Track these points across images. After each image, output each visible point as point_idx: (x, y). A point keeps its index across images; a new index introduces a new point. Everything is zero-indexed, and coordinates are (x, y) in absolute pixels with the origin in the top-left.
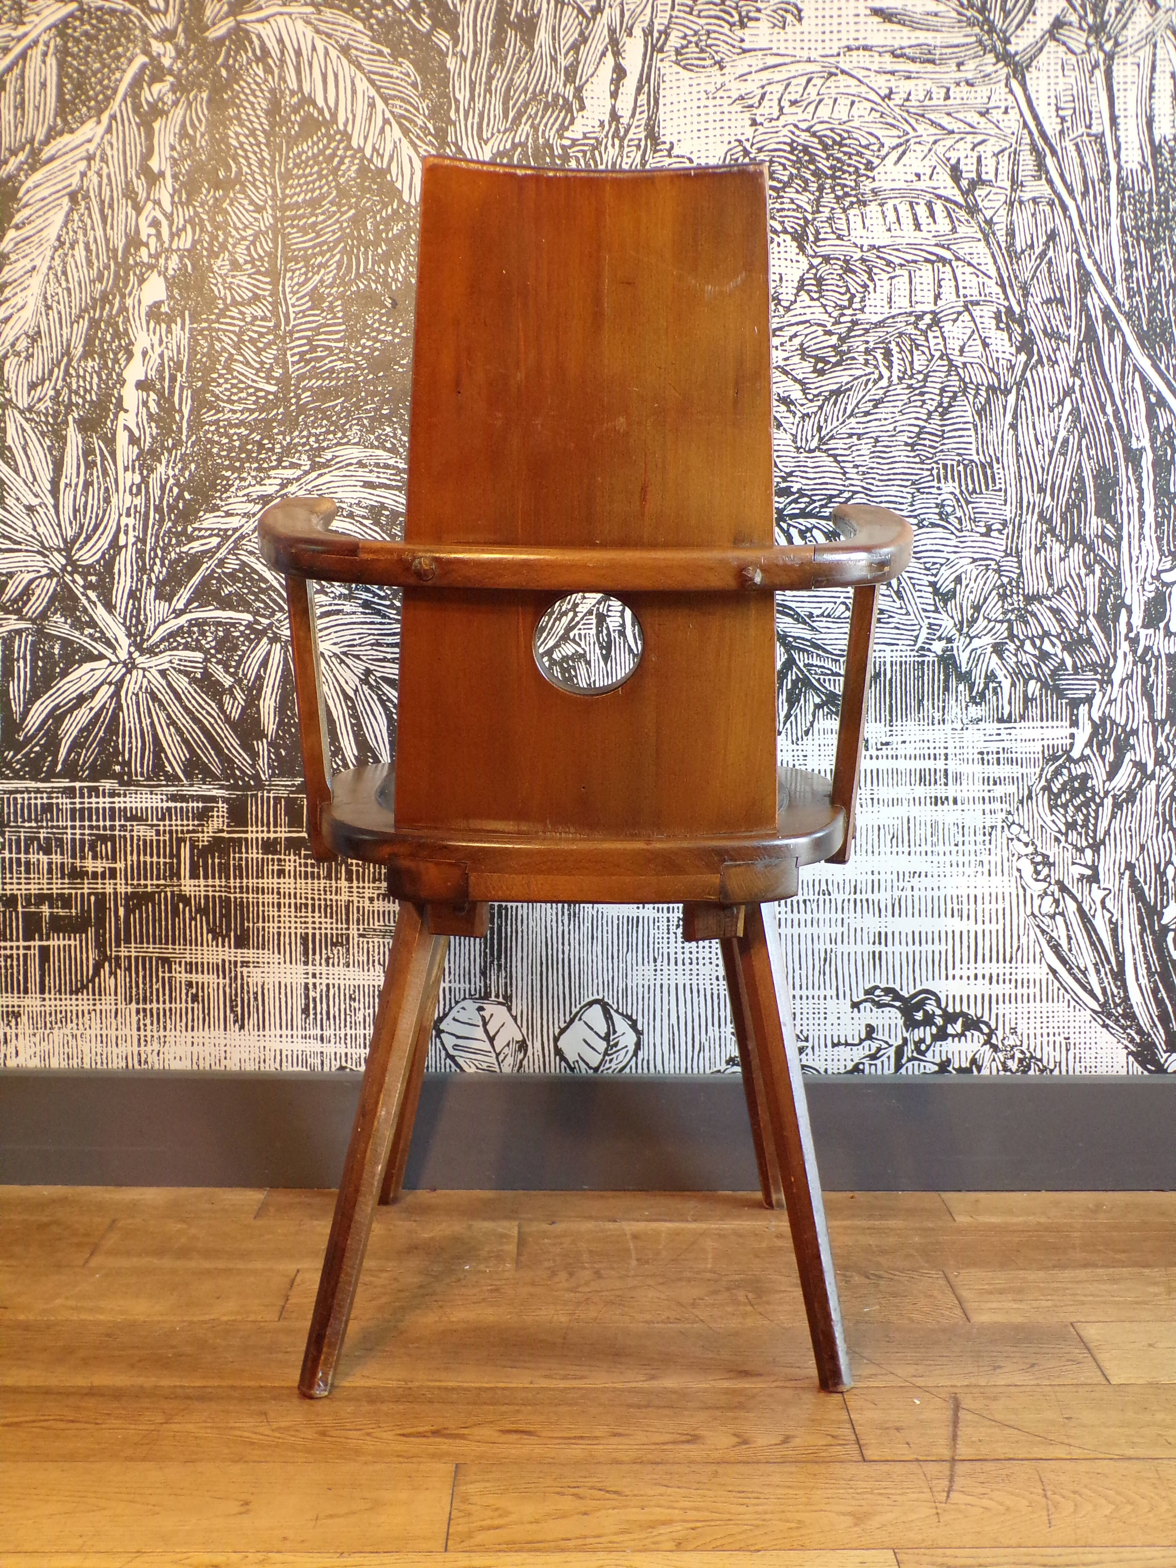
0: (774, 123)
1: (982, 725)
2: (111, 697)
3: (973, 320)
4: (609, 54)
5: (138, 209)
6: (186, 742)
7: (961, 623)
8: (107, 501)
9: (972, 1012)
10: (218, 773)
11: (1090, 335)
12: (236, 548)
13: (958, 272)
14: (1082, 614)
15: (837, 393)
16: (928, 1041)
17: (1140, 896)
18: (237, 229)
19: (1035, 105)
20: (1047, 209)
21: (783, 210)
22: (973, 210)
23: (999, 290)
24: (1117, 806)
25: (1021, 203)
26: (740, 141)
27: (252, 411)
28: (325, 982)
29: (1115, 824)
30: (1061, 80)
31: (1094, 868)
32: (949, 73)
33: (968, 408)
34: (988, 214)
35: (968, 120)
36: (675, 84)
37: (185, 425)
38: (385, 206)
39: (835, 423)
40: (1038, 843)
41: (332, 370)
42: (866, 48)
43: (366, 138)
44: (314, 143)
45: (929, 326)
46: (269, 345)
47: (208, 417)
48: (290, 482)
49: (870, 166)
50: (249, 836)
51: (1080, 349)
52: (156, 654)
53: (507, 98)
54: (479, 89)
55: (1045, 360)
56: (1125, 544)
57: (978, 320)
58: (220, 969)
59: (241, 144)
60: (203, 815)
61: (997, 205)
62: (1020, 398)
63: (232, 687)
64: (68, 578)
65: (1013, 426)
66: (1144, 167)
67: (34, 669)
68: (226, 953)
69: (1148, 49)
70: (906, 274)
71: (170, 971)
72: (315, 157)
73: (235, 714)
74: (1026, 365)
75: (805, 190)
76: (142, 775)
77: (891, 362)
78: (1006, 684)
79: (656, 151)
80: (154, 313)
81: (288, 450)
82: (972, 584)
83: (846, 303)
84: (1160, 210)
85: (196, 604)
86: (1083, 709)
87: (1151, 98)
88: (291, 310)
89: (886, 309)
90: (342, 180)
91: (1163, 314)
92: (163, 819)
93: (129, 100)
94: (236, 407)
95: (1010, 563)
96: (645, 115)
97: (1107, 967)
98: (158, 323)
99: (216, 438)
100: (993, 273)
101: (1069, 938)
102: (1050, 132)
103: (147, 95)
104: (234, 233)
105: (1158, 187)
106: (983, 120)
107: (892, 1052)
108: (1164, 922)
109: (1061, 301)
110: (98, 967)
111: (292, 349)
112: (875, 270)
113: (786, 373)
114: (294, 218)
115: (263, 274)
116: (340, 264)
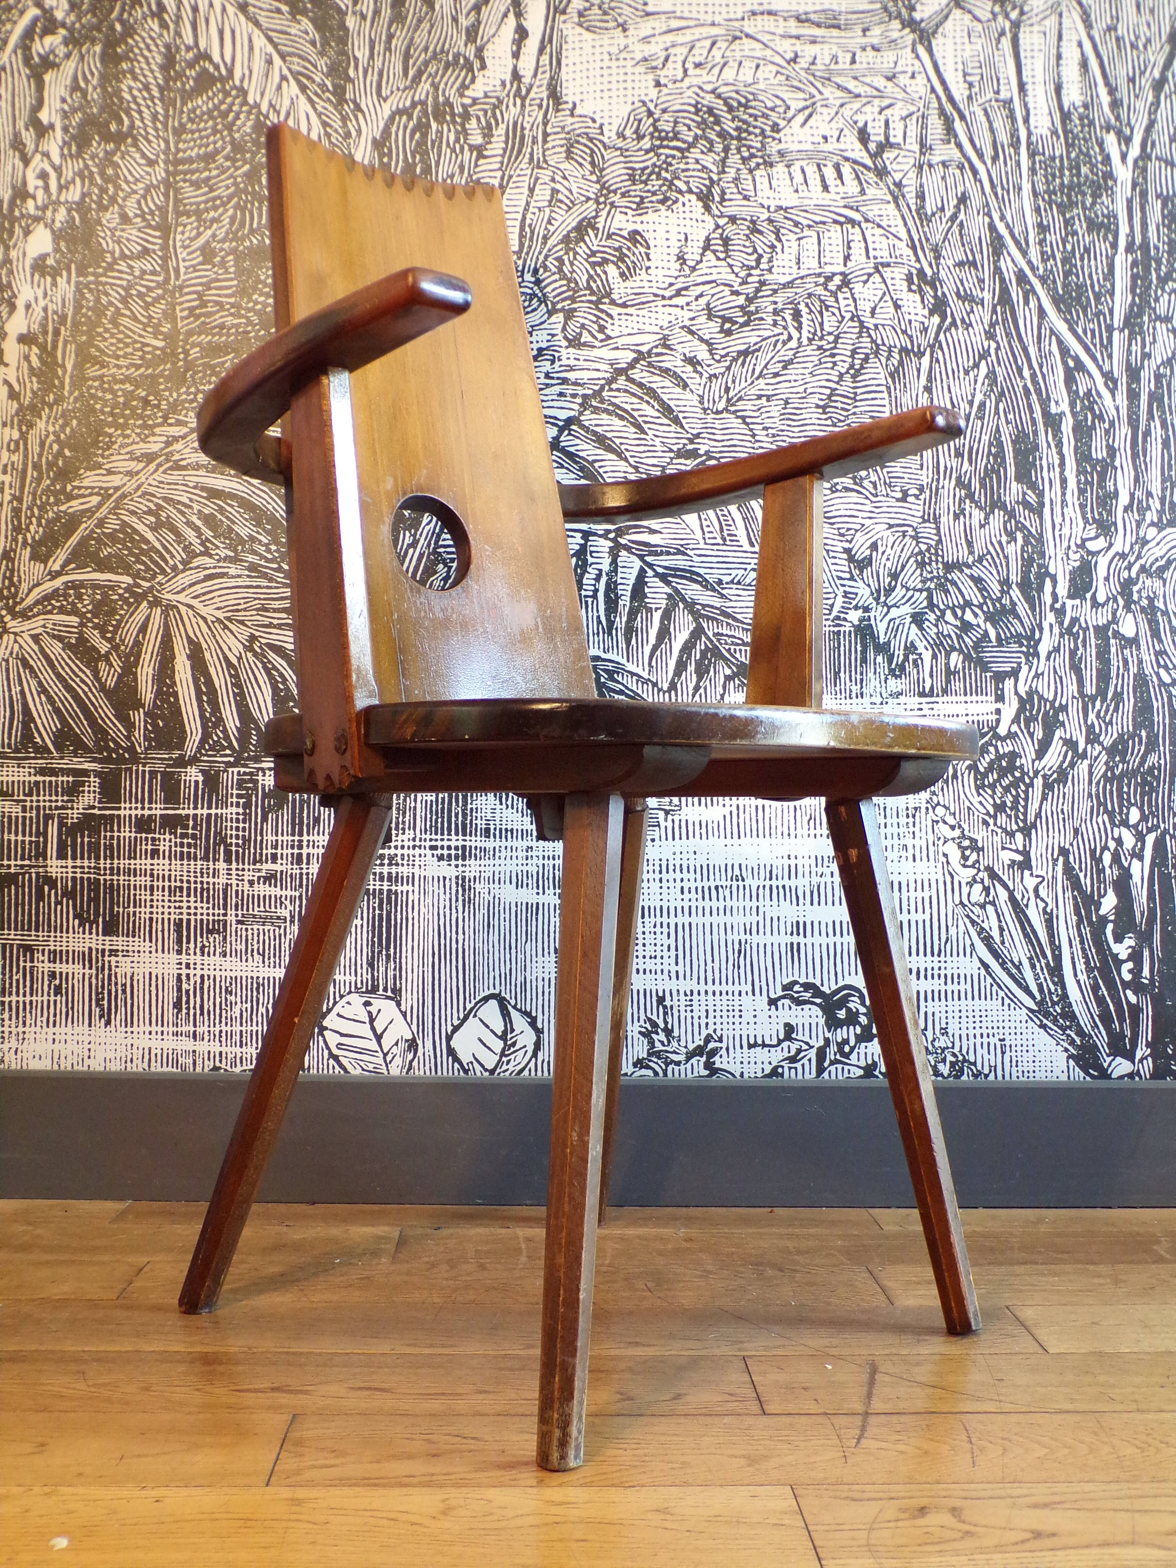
0: (678, 85)
1: (902, 699)
3: (884, 281)
4: (511, 15)
5: (26, 162)
6: (57, 711)
7: (878, 591)
10: (91, 744)
11: (1005, 298)
12: (117, 507)
13: (868, 234)
14: (1005, 583)
15: (745, 353)
16: (852, 1042)
17: (1076, 884)
18: (127, 182)
19: (942, 69)
20: (957, 172)
21: (687, 170)
22: (882, 173)
23: (910, 252)
24: (1048, 786)
25: (930, 166)
26: (644, 103)
27: (137, 367)
28: (199, 973)
29: (1047, 806)
30: (968, 46)
31: (1026, 853)
32: (855, 40)
33: (880, 370)
34: (897, 177)
35: (876, 84)
36: (577, 45)
37: (67, 380)
39: (743, 385)
40: (966, 826)
41: (222, 326)
42: (770, 13)
43: (262, 94)
44: (209, 98)
45: (839, 288)
46: (157, 300)
47: (93, 371)
48: (176, 439)
49: (776, 128)
50: (122, 813)
51: (994, 311)
52: (29, 618)
53: (407, 56)
54: (379, 48)
55: (959, 322)
56: (1047, 511)
57: (889, 282)
58: (86, 958)
59: (134, 98)
60: (73, 791)
61: (906, 167)
62: (934, 360)
63: (108, 653)
65: (928, 388)
66: (1054, 133)
68: (93, 941)
69: (1054, 18)
70: (815, 235)
71: (32, 961)
72: (210, 112)
73: (111, 682)
74: (940, 327)
75: (710, 150)
76: (9, 747)
77: (800, 324)
78: (927, 656)
79: (558, 111)
80: (39, 266)
81: (174, 407)
82: (888, 551)
83: (753, 264)
84: (1072, 176)
85: (73, 566)
86: (1009, 684)
87: (1058, 65)
88: (181, 264)
89: (794, 271)
90: (237, 136)
91: (1078, 278)
92: (30, 794)
93: (19, 52)
94: (122, 362)
95: (928, 530)
96: (547, 75)
97: (1043, 962)
98: (43, 275)
99: (100, 394)
100: (904, 235)
101: (1001, 929)
102: (957, 97)
103: (39, 47)
104: (124, 186)
105: (1068, 153)
106: (889, 84)
107: (813, 1054)
108: (1102, 912)
109: (973, 264)
111: (181, 303)
112: (782, 231)
113: (692, 333)
114: (185, 173)
115: (154, 228)
116: (233, 219)
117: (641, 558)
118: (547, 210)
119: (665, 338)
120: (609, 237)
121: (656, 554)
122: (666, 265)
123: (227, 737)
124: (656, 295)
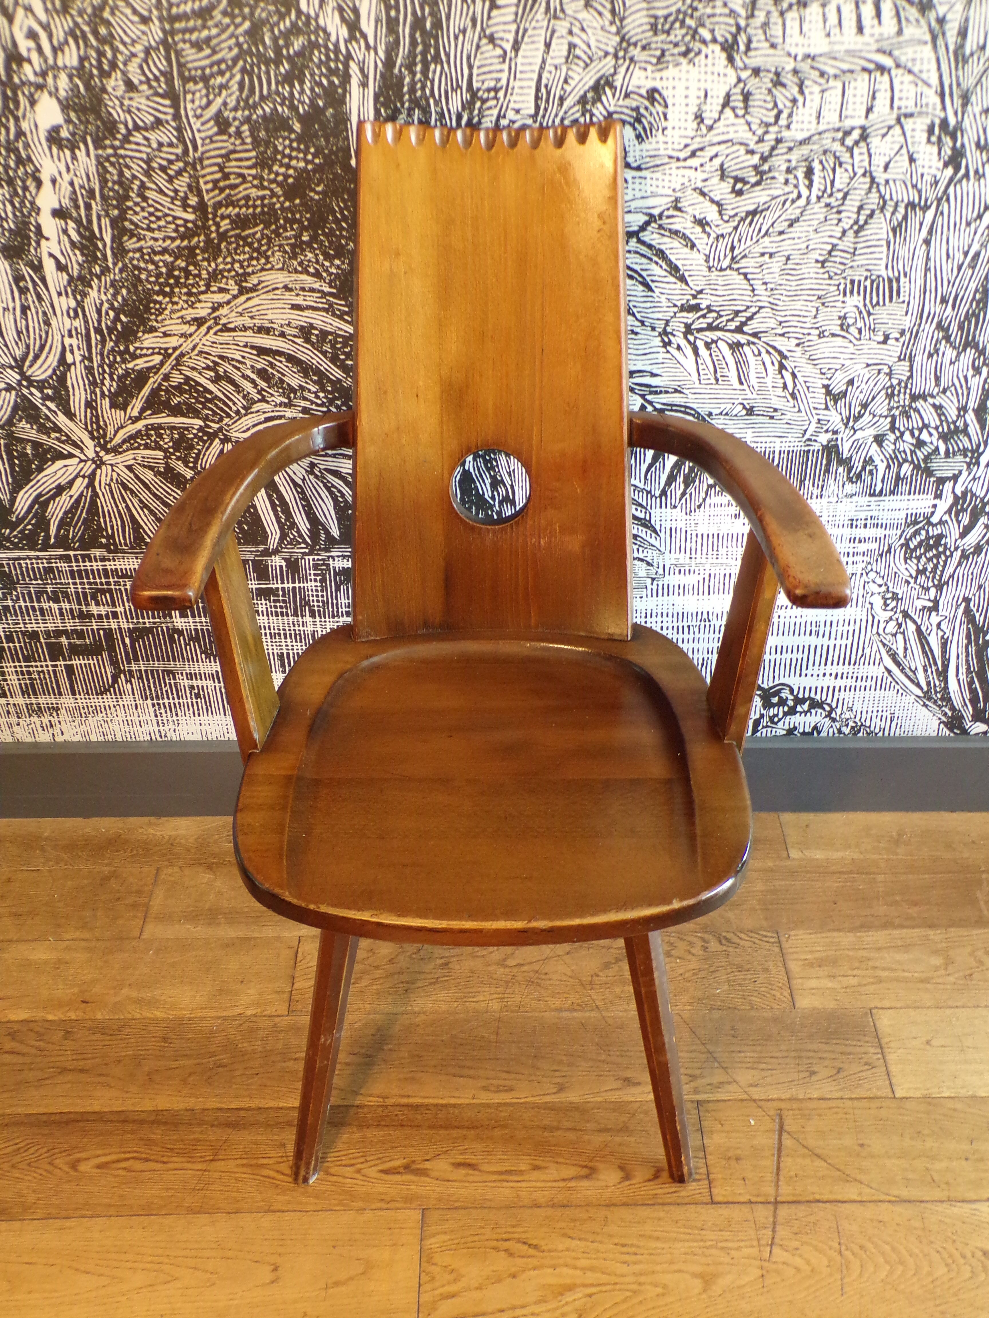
1: (855, 498)
2: (87, 487)
3: (904, 134)
7: (848, 419)
8: (47, 323)
9: (818, 697)
12: (178, 364)
13: (897, 82)
14: (963, 409)
15: (754, 213)
16: (781, 716)
17: (971, 620)
18: (124, 44)
21: (713, 15)
23: (937, 100)
24: (964, 556)
27: (173, 239)
29: (960, 570)
31: (936, 602)
33: (884, 225)
34: (941, 10)
37: (109, 253)
38: (282, 17)
39: (749, 243)
40: (890, 585)
41: (247, 198)
45: (857, 143)
46: (179, 173)
47: (131, 244)
48: (220, 305)
52: (120, 453)
55: (972, 173)
57: (908, 134)
62: (939, 212)
64: (25, 391)
65: (927, 242)
67: (12, 465)
70: (840, 85)
74: (951, 180)
76: (126, 545)
77: (812, 182)
78: (882, 467)
80: (55, 139)
81: (214, 276)
82: (863, 385)
83: (772, 120)
85: (149, 412)
86: (948, 486)
88: (197, 135)
89: (813, 126)
94: (157, 234)
97: (934, 668)
98: (60, 148)
99: (142, 265)
100: (934, 81)
101: (906, 649)
104: (122, 48)
110: (115, 678)
111: (204, 176)
112: (807, 83)
113: (703, 194)
114: (184, 31)
115: (162, 96)
116: (241, 85)
117: (643, 396)
118: (564, 69)
119: (677, 200)
120: (627, 95)
121: (656, 393)
122: (683, 124)
123: (301, 536)
124: (670, 157)
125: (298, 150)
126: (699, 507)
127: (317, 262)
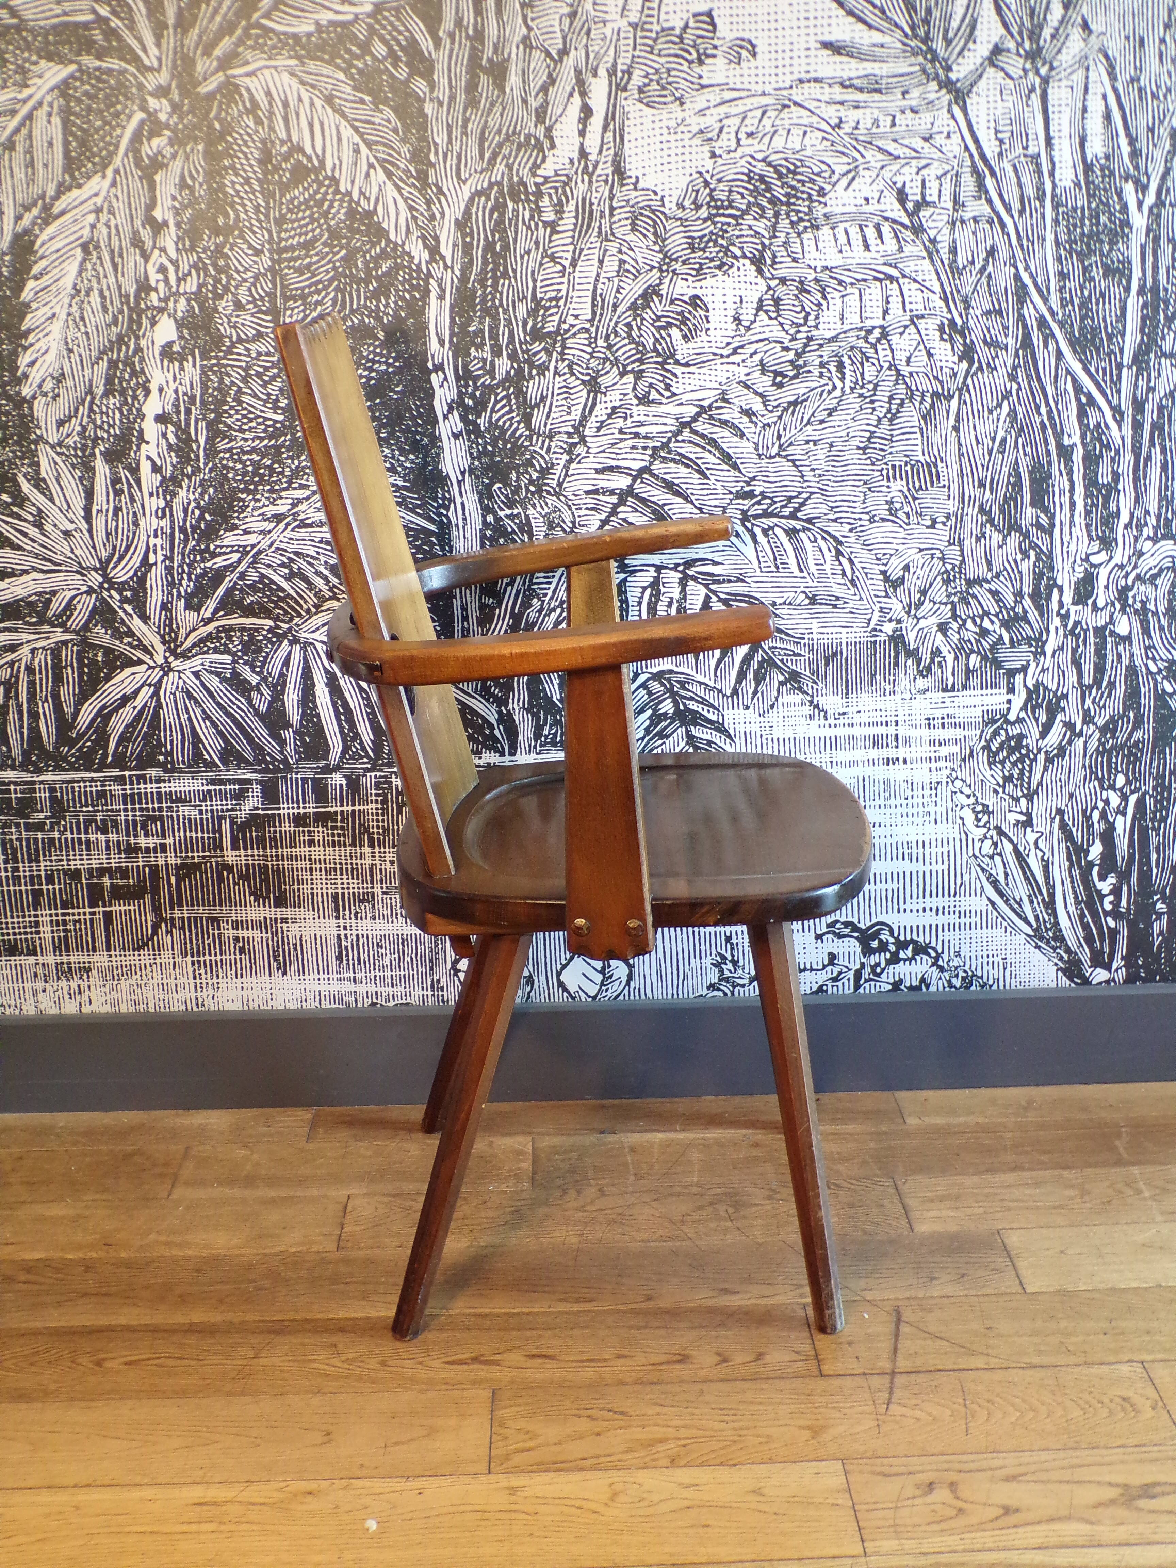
0: (732, 155)
1: (928, 694)
2: (152, 697)
3: (919, 332)
4: (576, 95)
5: (146, 257)
6: (220, 733)
7: (910, 606)
8: (136, 524)
9: (921, 939)
10: (251, 759)
11: (1027, 343)
12: (254, 562)
13: (905, 289)
14: (1019, 594)
15: (795, 403)
16: (883, 965)
17: (1069, 837)
18: (238, 272)
19: (975, 127)
20: (987, 226)
21: (742, 236)
22: (918, 230)
23: (943, 304)
24: (1049, 760)
25: (963, 222)
26: (700, 173)
27: (262, 439)
28: (355, 933)
29: (1047, 776)
30: (1000, 104)
31: (1029, 815)
32: (895, 101)
33: (914, 413)
34: (932, 233)
35: (914, 146)
36: (639, 121)
37: (202, 453)
38: (373, 246)
39: (793, 431)
40: (979, 795)
42: (816, 80)
43: (353, 182)
44: (305, 189)
45: (879, 340)
46: (273, 378)
47: (222, 445)
48: (300, 501)
49: (822, 192)
50: (281, 812)
51: (1017, 355)
52: (189, 658)
53: (482, 139)
54: (456, 132)
55: (984, 366)
56: (1057, 531)
57: (923, 332)
58: (263, 925)
59: (237, 192)
60: (240, 796)
61: (940, 224)
62: (962, 402)
63: (258, 684)
64: (105, 594)
65: (956, 429)
66: (1077, 184)
67: (81, 674)
68: (268, 912)
69: (1081, 73)
70: (857, 292)
72: (306, 201)
73: (263, 708)
74: (967, 372)
75: (762, 217)
76: (184, 763)
77: (843, 374)
78: (950, 658)
79: (623, 185)
80: (167, 352)
81: (296, 473)
82: (919, 571)
83: (802, 321)
84: (1091, 225)
85: (222, 613)
86: (1019, 678)
87: (1083, 118)
89: (839, 326)
90: (332, 223)
91: (1093, 320)
92: (205, 800)
93: (130, 155)
94: (247, 435)
95: (953, 553)
96: (612, 152)
97: (1040, 898)
98: (171, 361)
99: (231, 464)
100: (937, 288)
101: (1006, 875)
102: (989, 155)
103: (147, 149)
104: (235, 275)
105: (1089, 203)
106: (927, 145)
107: (851, 975)
108: (1090, 858)
109: (999, 312)
110: (156, 927)
112: (828, 290)
113: (748, 387)
114: (290, 260)
115: (265, 313)
116: (334, 301)
117: (706, 586)
118: (616, 280)
119: (724, 393)
120: (672, 302)
121: (719, 582)
122: (724, 326)
123: (364, 748)
124: (715, 354)
125: (381, 355)
126: (772, 707)
127: (393, 458)
